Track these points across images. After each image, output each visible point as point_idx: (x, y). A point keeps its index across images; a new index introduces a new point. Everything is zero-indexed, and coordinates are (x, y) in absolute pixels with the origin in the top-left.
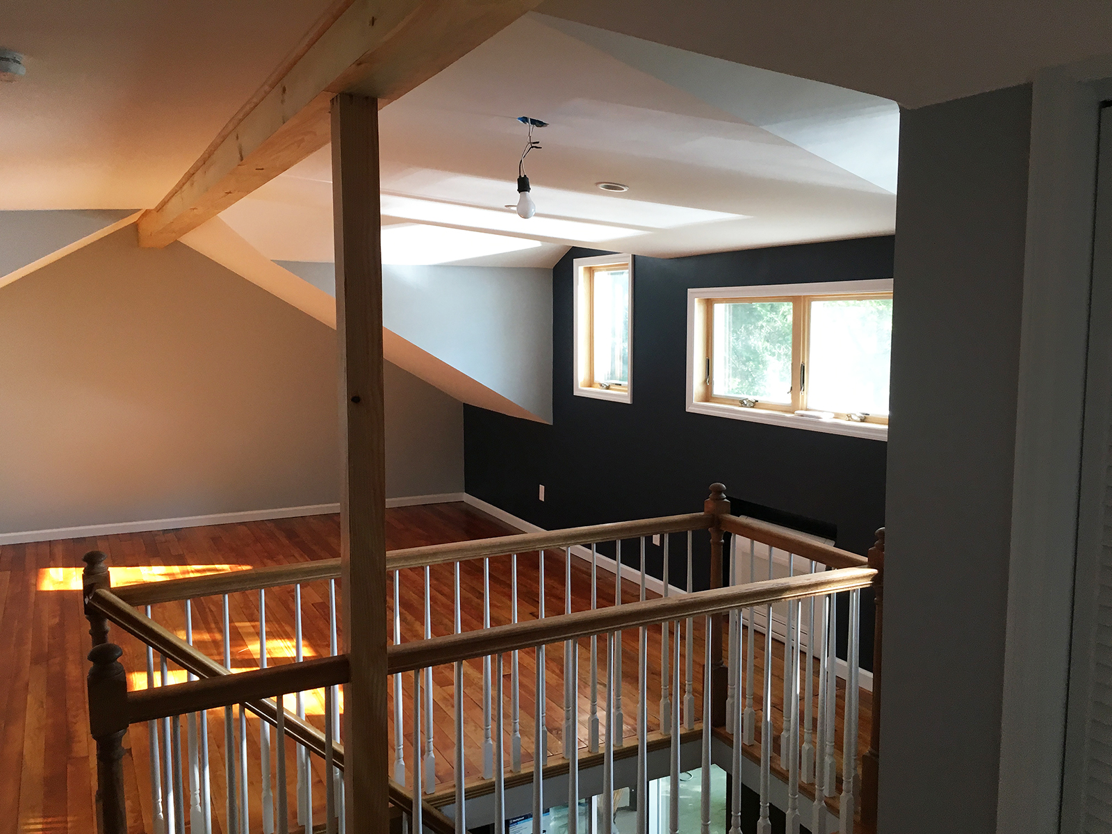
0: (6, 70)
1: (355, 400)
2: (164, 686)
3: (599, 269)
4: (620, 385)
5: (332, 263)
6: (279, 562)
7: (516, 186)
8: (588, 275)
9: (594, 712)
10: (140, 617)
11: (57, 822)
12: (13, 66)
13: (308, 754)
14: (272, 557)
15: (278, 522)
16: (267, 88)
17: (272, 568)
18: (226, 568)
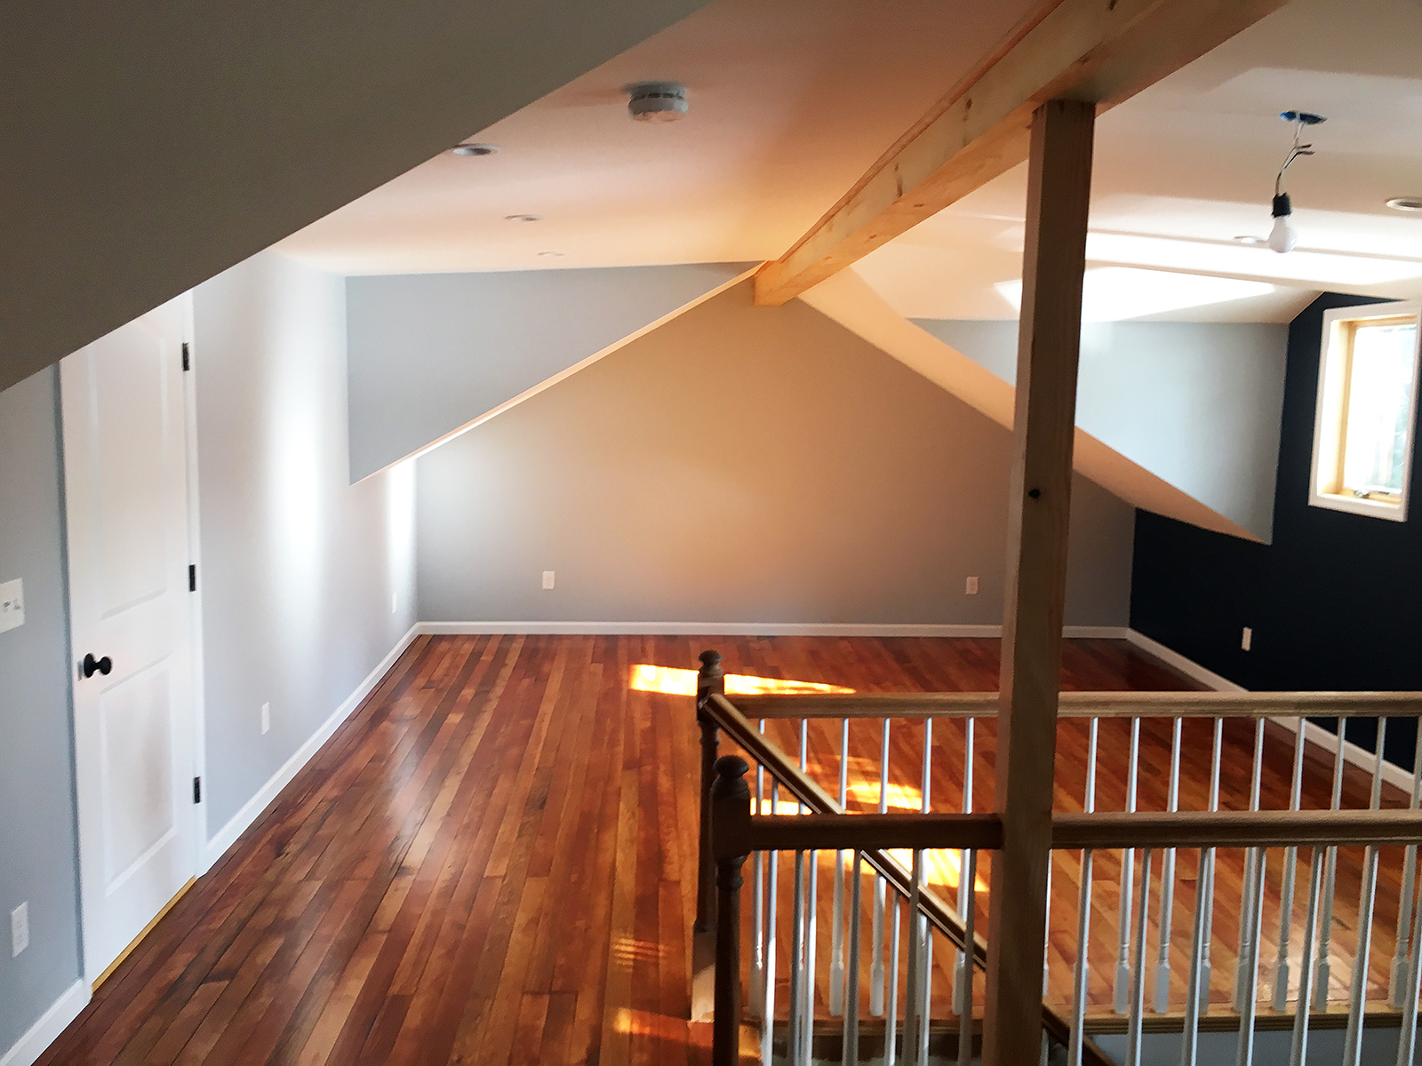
0: (670, 108)
1: (1033, 494)
2: (773, 815)
3: (1364, 324)
4: (1388, 494)
5: (1015, 321)
6: (886, 689)
7: (1270, 209)
8: (1345, 333)
9: (1283, 956)
10: (753, 731)
11: (648, 949)
12: (677, 103)
13: (929, 929)
14: (878, 683)
15: (887, 641)
16: (945, 104)
17: (877, 694)
18: (826, 688)
